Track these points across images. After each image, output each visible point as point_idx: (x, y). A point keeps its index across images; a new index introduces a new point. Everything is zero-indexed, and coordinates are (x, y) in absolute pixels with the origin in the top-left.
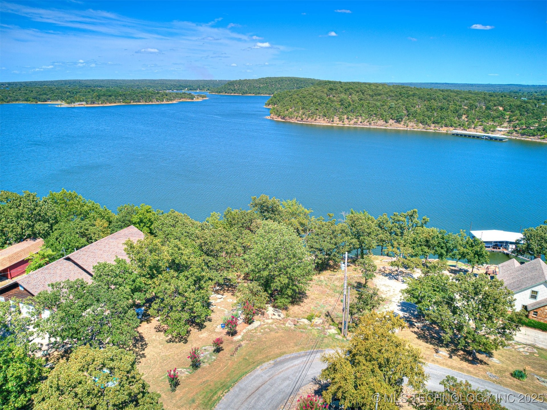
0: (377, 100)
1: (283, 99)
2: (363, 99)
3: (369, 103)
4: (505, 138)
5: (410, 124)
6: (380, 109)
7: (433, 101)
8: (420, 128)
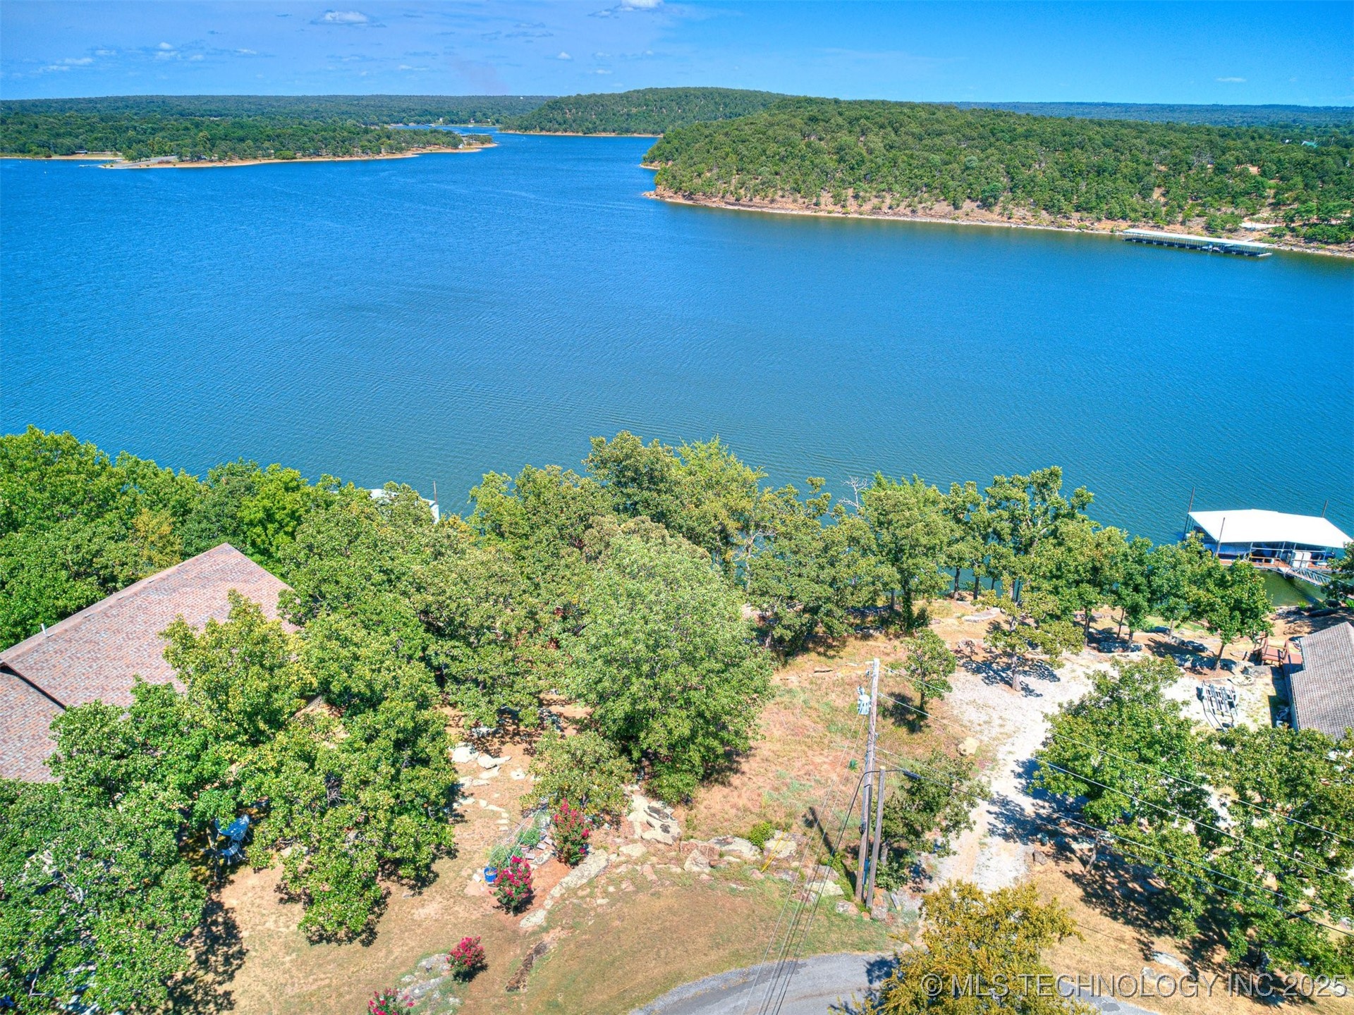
0: (933, 149)
1: (688, 145)
2: (897, 145)
3: (911, 157)
4: (1263, 248)
5: (1019, 212)
6: (940, 171)
7: (1077, 150)
8: (1043, 222)
